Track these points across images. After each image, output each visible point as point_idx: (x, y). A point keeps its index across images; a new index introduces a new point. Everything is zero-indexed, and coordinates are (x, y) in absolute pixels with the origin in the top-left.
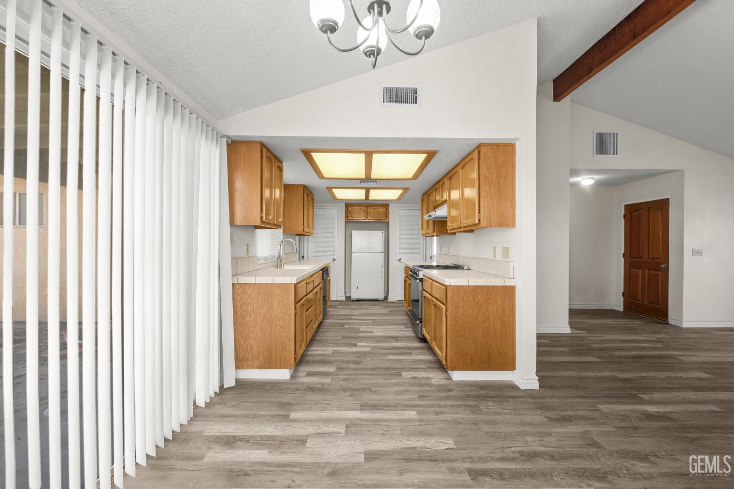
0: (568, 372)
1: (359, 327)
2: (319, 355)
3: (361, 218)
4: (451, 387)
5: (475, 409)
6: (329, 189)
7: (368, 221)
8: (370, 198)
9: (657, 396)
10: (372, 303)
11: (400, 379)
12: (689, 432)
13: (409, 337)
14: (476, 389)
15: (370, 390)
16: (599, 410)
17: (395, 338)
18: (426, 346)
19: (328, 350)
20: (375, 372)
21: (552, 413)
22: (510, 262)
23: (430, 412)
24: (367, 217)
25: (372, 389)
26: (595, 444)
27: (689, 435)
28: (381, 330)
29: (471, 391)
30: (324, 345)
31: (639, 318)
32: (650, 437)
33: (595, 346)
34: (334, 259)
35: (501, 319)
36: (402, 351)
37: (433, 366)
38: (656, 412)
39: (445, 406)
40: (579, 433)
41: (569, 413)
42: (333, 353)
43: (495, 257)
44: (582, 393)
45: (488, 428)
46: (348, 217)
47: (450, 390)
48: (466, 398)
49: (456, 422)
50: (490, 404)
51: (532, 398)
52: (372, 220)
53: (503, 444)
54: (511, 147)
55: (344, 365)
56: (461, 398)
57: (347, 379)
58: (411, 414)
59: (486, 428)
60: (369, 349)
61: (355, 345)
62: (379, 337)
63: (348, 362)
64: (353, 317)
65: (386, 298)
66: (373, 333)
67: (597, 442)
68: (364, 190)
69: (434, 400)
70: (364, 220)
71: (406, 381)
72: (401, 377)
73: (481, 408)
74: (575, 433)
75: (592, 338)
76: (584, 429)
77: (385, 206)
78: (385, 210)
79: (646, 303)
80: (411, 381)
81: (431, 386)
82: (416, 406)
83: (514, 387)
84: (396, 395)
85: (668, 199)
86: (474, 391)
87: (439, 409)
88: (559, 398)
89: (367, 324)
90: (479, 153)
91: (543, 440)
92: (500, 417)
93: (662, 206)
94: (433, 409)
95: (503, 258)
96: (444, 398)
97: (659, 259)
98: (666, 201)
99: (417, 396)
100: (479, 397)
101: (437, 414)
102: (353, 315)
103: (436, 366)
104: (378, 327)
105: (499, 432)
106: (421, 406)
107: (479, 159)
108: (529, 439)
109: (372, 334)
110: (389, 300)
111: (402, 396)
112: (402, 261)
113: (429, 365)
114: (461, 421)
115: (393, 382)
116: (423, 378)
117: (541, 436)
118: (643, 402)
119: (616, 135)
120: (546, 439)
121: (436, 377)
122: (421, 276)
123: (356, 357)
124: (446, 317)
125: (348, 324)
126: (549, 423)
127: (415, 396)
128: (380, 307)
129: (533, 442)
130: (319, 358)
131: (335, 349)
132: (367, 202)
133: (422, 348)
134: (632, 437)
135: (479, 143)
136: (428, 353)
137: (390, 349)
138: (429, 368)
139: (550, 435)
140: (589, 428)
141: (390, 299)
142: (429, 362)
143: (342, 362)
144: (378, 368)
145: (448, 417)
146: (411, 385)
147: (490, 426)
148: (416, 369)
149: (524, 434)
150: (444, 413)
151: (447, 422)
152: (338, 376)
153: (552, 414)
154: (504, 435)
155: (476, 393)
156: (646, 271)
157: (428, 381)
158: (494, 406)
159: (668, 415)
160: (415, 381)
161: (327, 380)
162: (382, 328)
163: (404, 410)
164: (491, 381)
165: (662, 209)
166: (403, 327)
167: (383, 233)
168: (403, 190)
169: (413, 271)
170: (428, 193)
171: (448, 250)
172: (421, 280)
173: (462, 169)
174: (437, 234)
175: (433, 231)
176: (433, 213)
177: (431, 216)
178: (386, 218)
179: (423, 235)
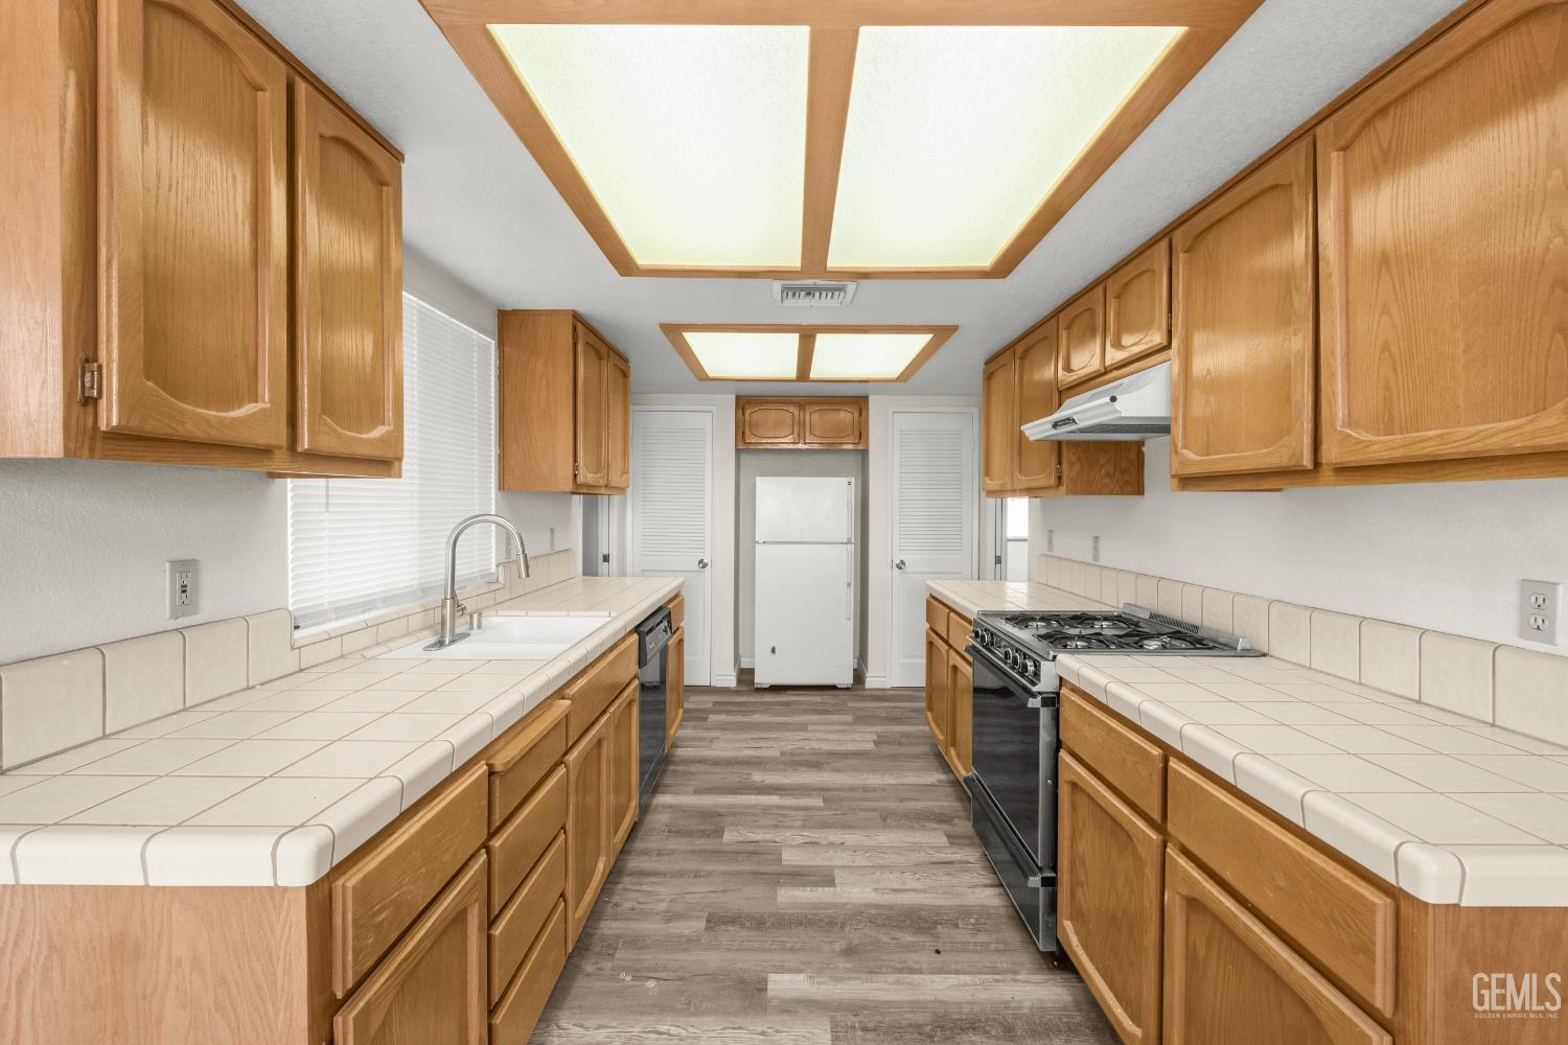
1: (779, 837)
3: (786, 442)
6: (673, 331)
7: (806, 447)
8: (813, 375)
10: (817, 698)
24: (801, 437)
34: (701, 562)
46: (743, 437)
52: (815, 447)
65: (859, 677)
68: (796, 336)
70: (791, 447)
77: (852, 401)
78: (856, 415)
109: (826, 895)
110: (867, 686)
112: (908, 567)
122: (1046, 684)
125: (738, 815)
128: (843, 721)
132: (803, 388)
141: (872, 681)
167: (850, 483)
168: (930, 336)
169: (987, 638)
170: (1020, 349)
171: (1096, 549)
172: (1052, 701)
173: (1344, 149)
174: (1072, 492)
175: (1053, 481)
176: (1087, 411)
177: (1069, 421)
178: (860, 438)
179: (990, 493)
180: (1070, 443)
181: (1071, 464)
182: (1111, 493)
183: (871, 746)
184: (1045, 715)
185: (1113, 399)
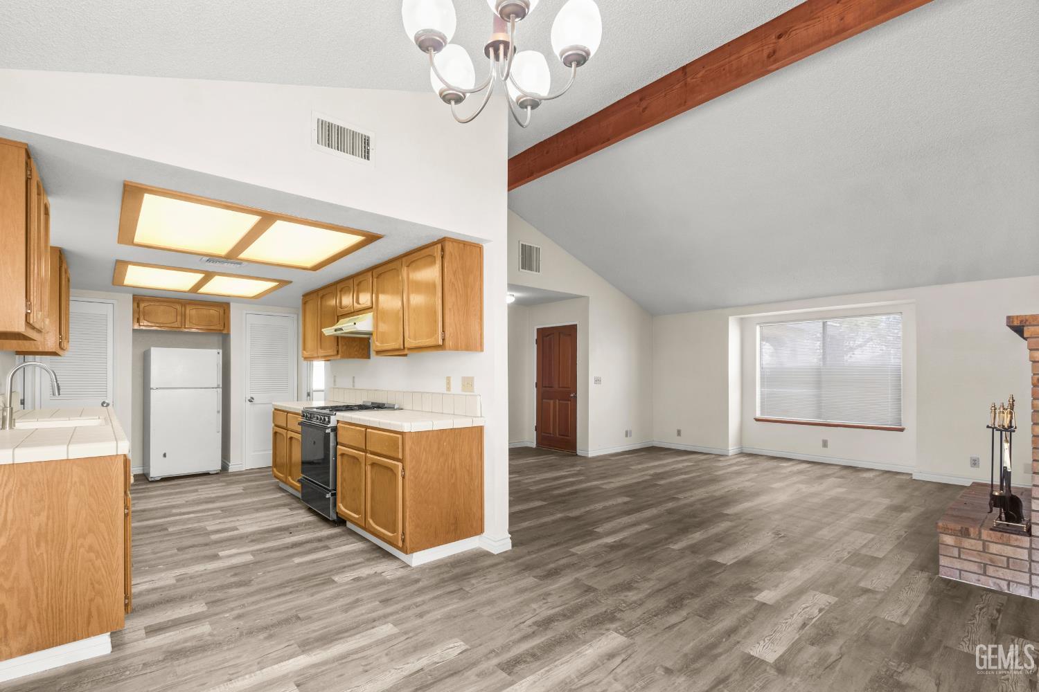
0: (527, 523)
1: (202, 524)
2: (149, 591)
4: (416, 576)
5: (461, 593)
6: (122, 264)
7: (187, 330)
8: (201, 291)
9: (608, 526)
10: (198, 479)
11: (337, 587)
12: (643, 553)
13: (307, 523)
14: (447, 569)
15: (298, 618)
16: (573, 554)
17: (287, 530)
18: (343, 531)
19: (166, 578)
20: (288, 590)
21: (538, 570)
22: (476, 396)
23: (410, 617)
24: (182, 324)
25: (300, 615)
26: (589, 589)
27: (645, 555)
28: (248, 522)
29: (443, 573)
30: (146, 571)
31: (552, 453)
32: (623, 566)
33: (534, 488)
34: (104, 403)
35: (468, 471)
36: (308, 546)
37: (374, 556)
38: (615, 542)
39: (424, 603)
40: (571, 583)
41: (552, 566)
42: (178, 581)
43: (449, 391)
44: (551, 541)
45: (489, 610)
46: (138, 320)
47: (417, 581)
48: (442, 584)
49: (449, 617)
50: (474, 581)
51: (512, 561)
52: (194, 330)
53: (515, 621)
54: (478, 249)
55: (219, 595)
56: (437, 586)
57: (243, 614)
58: (386, 629)
59: (487, 611)
60: (250, 558)
61: (215, 557)
62: (254, 533)
63: (222, 588)
64: (174, 511)
65: (225, 468)
66: (237, 529)
67: (590, 586)
69: (404, 600)
71: (347, 587)
72: (334, 585)
73: (467, 589)
74: (568, 584)
75: (526, 481)
76: (574, 577)
77: (222, 306)
78: (222, 312)
79: (557, 436)
80: (355, 585)
81: (388, 583)
82: (385, 616)
83: (487, 555)
84: (346, 611)
85: (576, 325)
86: (447, 572)
87: (418, 609)
88: (535, 553)
89: (215, 517)
90: (443, 250)
91: (547, 603)
92: (492, 593)
93: (571, 331)
94: (410, 613)
95: (463, 390)
96: (417, 593)
97: (568, 388)
98: (574, 328)
99: (378, 603)
100: (456, 578)
101: (421, 615)
102: (173, 507)
103: (377, 555)
104: (239, 518)
105: (502, 610)
106: (392, 614)
107: (442, 257)
108: (534, 606)
109: (235, 533)
110: (230, 470)
111: (356, 610)
112: (255, 401)
113: (368, 556)
114: (455, 614)
115: (328, 596)
116: (369, 576)
117: (544, 599)
118: (600, 536)
119: (538, 250)
120: (549, 600)
121: (387, 570)
122: (333, 423)
123: (231, 576)
124: (403, 478)
125: (174, 523)
126: (541, 582)
127: (374, 604)
128: (220, 484)
129: (540, 607)
130: (154, 597)
131: (178, 572)
132: (188, 295)
133: (340, 535)
134: (611, 571)
135: (444, 236)
136: (354, 540)
137: (288, 548)
138: (368, 560)
139: (549, 594)
140: (577, 575)
141: (233, 468)
142: (362, 551)
143: (211, 590)
144: (290, 582)
145: (438, 614)
146: (359, 590)
147: (489, 607)
148: (352, 567)
149: (527, 603)
150: (428, 612)
151: (439, 622)
152: (221, 616)
153: (539, 572)
154: (509, 612)
155: (451, 574)
156: (557, 401)
157: (378, 579)
158: (479, 582)
159: (624, 542)
160: (360, 583)
161: (204, 629)
162: (250, 519)
163: (373, 628)
164: (458, 555)
165: (570, 335)
166: (286, 510)
167: (218, 353)
168: (277, 284)
169: (309, 416)
170: (321, 294)
171: (354, 382)
172: (335, 429)
173: (408, 266)
174: (343, 357)
175: (335, 352)
176: (347, 326)
177: (341, 329)
178: (224, 327)
179: (306, 358)
180: (342, 337)
181: (343, 346)
182: (358, 358)
183: (242, 491)
184: (332, 435)
185: (355, 324)
